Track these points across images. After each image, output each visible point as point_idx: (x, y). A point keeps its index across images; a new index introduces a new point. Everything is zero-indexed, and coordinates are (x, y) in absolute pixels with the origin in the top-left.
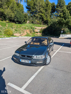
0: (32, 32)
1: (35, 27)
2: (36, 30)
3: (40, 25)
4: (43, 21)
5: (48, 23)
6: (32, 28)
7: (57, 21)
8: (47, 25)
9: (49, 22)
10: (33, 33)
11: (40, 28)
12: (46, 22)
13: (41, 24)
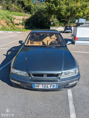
0: (10, 23)
1: (13, 16)
2: (15, 20)
3: (20, 13)
4: (23, 8)
5: (31, 11)
6: (8, 17)
7: (46, 8)
8: (30, 13)
9: (32, 9)
10: (12, 25)
11: (22, 17)
12: (28, 10)
13: (21, 11)
